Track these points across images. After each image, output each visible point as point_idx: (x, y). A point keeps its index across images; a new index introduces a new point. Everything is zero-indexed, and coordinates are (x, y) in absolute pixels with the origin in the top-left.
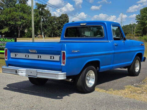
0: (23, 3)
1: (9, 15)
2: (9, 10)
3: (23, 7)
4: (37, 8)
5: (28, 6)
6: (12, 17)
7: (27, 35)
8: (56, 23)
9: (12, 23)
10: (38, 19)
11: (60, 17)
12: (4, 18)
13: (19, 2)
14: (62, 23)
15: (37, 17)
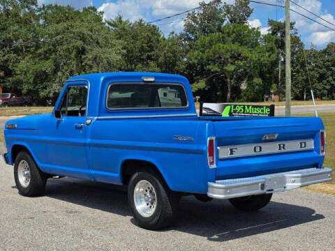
0: (239, 23)
1: (209, 52)
2: (207, 39)
3: (240, 30)
4: (270, 32)
5: (250, 28)
6: (214, 56)
7: (245, 95)
8: (313, 67)
9: (214, 68)
10: (274, 57)
11: (325, 52)
12: (196, 58)
13: (231, 21)
14: (328, 66)
15: (271, 53)
